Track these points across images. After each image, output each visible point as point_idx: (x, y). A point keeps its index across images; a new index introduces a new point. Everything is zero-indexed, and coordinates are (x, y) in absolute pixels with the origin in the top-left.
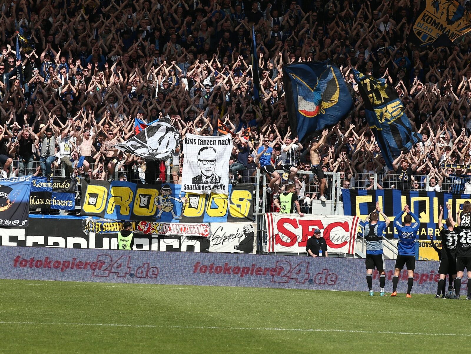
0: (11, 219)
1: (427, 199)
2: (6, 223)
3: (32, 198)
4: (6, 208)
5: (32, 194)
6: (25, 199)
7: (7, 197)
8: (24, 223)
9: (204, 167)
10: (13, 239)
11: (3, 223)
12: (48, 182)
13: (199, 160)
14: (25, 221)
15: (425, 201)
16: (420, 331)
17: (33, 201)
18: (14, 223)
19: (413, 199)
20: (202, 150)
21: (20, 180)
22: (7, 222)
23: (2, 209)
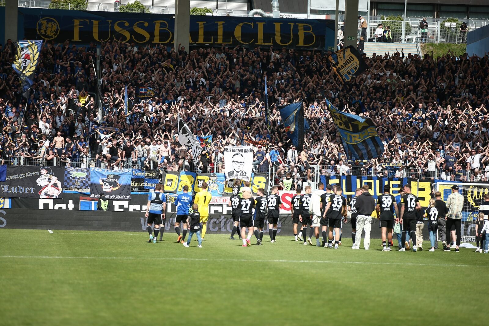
0: (120, 195)
1: (372, 181)
2: (117, 198)
3: (132, 182)
4: (117, 188)
5: (132, 180)
6: (129, 183)
7: (117, 182)
8: (128, 197)
9: (236, 166)
10: (121, 207)
11: (115, 197)
12: (142, 172)
13: (233, 161)
14: (129, 196)
15: (371, 183)
16: (368, 261)
17: (133, 184)
18: (122, 197)
19: (364, 181)
20: (234, 155)
21: (125, 171)
22: (118, 197)
23: (114, 189)
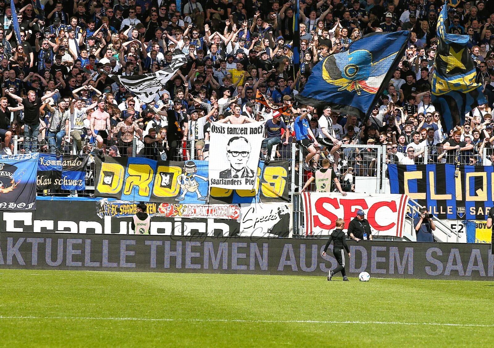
0: (16, 201)
1: (484, 174)
2: (10, 206)
3: (39, 178)
4: (10, 189)
5: (39, 173)
6: (31, 180)
7: (11, 177)
8: (31, 206)
9: (234, 160)
10: (18, 224)
11: (7, 206)
12: (58, 159)
13: (229, 152)
14: (32, 204)
15: (482, 177)
16: (470, 322)
17: (40, 181)
18: (19, 206)
19: (469, 175)
20: (231, 140)
21: (26, 158)
22: (12, 205)
23: (6, 191)
